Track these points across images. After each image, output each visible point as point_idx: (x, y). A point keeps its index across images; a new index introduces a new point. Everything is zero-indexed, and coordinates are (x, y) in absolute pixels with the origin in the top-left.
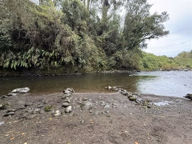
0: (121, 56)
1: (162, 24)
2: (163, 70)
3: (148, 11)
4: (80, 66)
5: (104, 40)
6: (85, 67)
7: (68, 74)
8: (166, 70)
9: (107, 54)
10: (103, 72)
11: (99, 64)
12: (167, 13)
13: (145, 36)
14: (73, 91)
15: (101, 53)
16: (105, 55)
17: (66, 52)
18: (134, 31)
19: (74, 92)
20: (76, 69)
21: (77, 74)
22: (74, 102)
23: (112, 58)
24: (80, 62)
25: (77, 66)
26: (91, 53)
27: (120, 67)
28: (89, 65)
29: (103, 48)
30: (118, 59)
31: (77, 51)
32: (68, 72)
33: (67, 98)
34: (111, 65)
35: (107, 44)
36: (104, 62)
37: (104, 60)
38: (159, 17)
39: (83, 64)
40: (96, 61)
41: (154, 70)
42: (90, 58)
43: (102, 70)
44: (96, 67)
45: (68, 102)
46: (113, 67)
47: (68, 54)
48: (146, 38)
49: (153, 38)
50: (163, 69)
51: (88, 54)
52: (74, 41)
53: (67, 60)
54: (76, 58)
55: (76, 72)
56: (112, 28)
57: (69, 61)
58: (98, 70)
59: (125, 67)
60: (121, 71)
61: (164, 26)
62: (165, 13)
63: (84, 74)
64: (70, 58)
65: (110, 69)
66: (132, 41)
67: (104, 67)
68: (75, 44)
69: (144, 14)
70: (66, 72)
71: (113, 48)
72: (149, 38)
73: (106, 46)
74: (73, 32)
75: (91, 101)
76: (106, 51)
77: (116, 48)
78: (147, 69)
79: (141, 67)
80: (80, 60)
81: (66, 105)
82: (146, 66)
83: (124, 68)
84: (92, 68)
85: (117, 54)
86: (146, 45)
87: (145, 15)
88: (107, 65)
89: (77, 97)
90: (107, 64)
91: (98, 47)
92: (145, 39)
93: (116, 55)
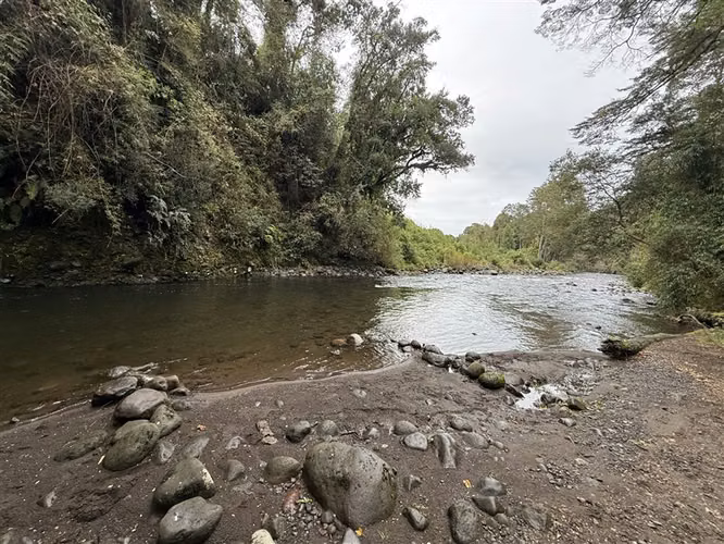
0: (339, 215)
1: (456, 131)
2: (449, 271)
3: (422, 81)
4: (155, 240)
5: (278, 139)
6: (184, 246)
7: (76, 278)
8: (455, 270)
9: (283, 199)
10: (267, 273)
11: (254, 239)
12: (470, 104)
13: (413, 158)
14: (173, 385)
15: (262, 191)
16: (279, 203)
17: (60, 149)
18: (384, 132)
19: (183, 394)
20: (132, 254)
21: (139, 278)
22: (241, 475)
23: (307, 216)
24: (159, 217)
25: (135, 236)
26: (214, 185)
27: (332, 256)
28: (207, 238)
29: (270, 172)
30: (328, 225)
31: (142, 160)
32: (72, 267)
33: (166, 451)
34: (299, 245)
35: (284, 157)
36: (272, 232)
37: (273, 222)
38: (452, 107)
39: (172, 232)
40: (242, 225)
41: (429, 270)
42: (212, 207)
43: (266, 264)
44: (242, 248)
45: (196, 490)
46: (307, 254)
47: (75, 163)
48: (416, 166)
49: (435, 167)
50: (450, 268)
51: (202, 186)
52: (130, 102)
53: (74, 199)
54: (133, 197)
55: (130, 269)
56: (309, 100)
57: (84, 202)
58: (248, 265)
59: (349, 258)
60: (338, 272)
61: (462, 138)
62: (465, 101)
63: (178, 281)
64: (97, 190)
65: (298, 261)
66: (376, 164)
67: (274, 254)
68: (131, 121)
69: (411, 85)
70: (59, 270)
71: (310, 178)
72: (423, 167)
73: (281, 167)
74: (120, 51)
75: (336, 433)
76: (283, 185)
77: (321, 181)
78: (412, 265)
79: (397, 258)
80: (160, 209)
81: (198, 526)
82: (409, 257)
83: (345, 259)
84: (220, 255)
85: (324, 204)
86: (417, 187)
87: (412, 89)
88: (284, 244)
89: (232, 428)
90: (286, 240)
91: (247, 162)
92: (412, 166)
93: (323, 207)
